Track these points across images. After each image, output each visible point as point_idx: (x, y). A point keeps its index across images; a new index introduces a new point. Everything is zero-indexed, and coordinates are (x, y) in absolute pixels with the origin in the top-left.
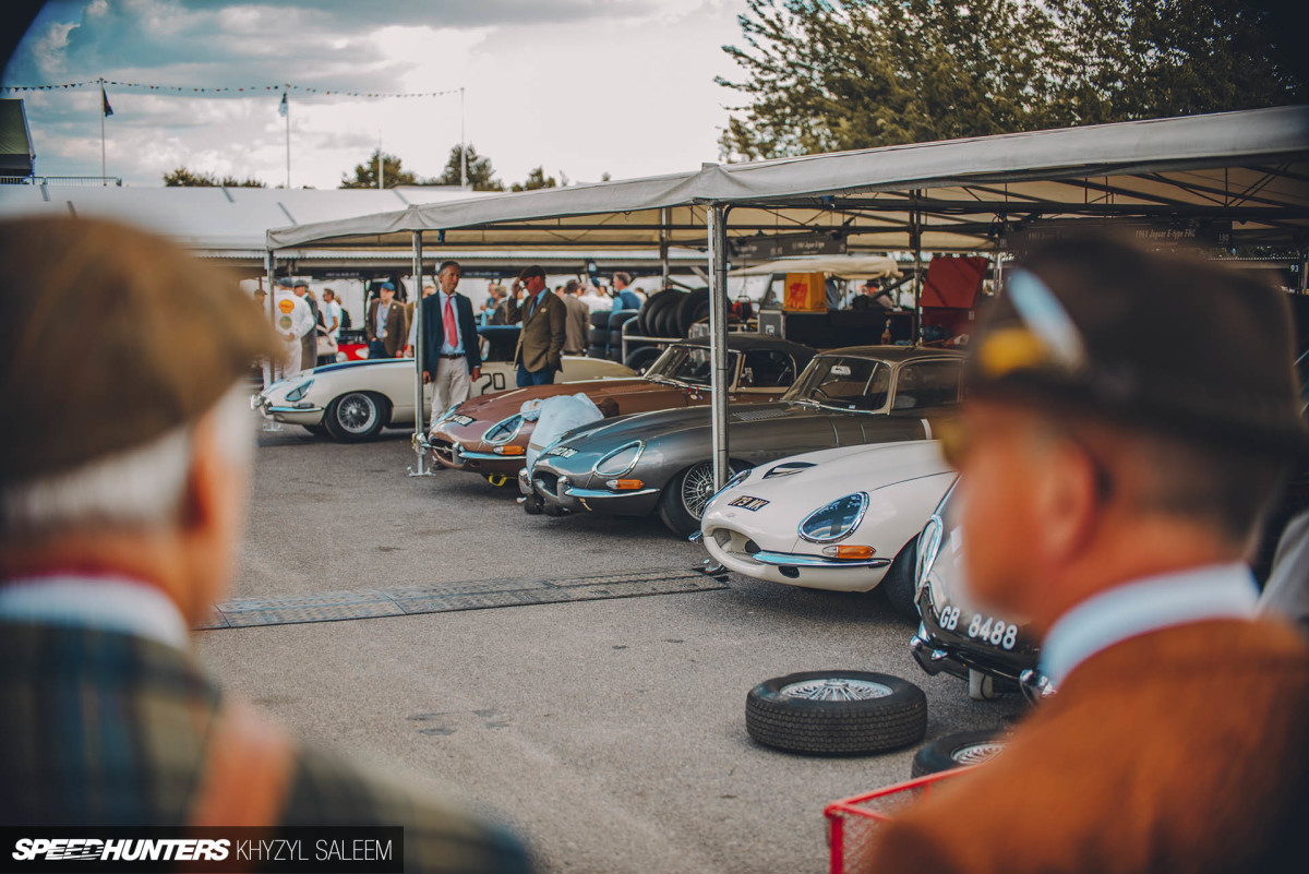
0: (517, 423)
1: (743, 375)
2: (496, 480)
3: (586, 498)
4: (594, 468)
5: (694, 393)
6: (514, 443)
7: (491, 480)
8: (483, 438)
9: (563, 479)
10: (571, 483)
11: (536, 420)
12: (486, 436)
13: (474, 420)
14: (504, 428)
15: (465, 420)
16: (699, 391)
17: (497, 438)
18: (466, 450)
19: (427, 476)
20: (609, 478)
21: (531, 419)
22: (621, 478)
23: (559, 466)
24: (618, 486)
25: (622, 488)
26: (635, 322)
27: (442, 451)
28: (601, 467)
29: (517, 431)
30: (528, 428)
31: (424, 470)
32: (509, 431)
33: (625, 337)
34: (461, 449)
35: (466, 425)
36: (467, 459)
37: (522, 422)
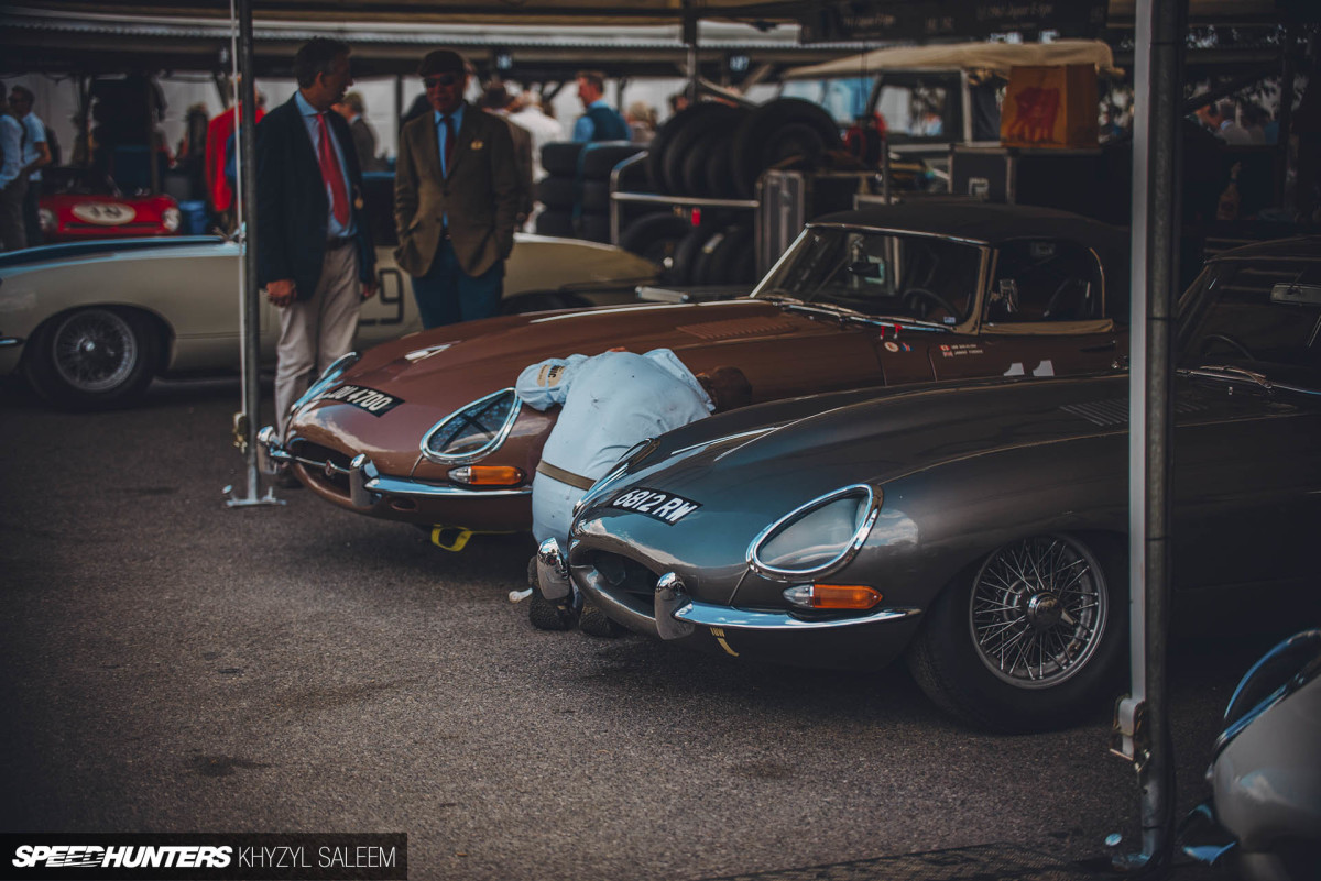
0: (504, 412)
1: (995, 297)
2: (450, 537)
3: (725, 629)
4: (751, 552)
5: (890, 339)
6: (496, 457)
7: (435, 537)
8: (424, 445)
9: (669, 579)
10: (690, 589)
11: (554, 409)
12: (430, 443)
13: (397, 401)
14: (472, 423)
15: (375, 401)
16: (901, 331)
17: (454, 445)
18: (383, 473)
19: (268, 505)
20: (793, 582)
21: (543, 407)
22: (819, 579)
23: (646, 542)
24: (816, 600)
25: (826, 606)
26: (641, 163)
27: (322, 470)
28: (766, 551)
29: (506, 429)
30: (534, 426)
31: (261, 493)
32: (484, 430)
33: (618, 196)
34: (371, 469)
35: (379, 413)
36: (384, 493)
37: (515, 410)
